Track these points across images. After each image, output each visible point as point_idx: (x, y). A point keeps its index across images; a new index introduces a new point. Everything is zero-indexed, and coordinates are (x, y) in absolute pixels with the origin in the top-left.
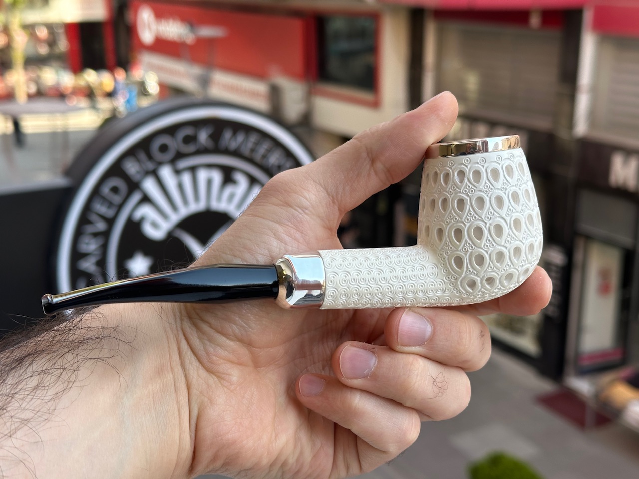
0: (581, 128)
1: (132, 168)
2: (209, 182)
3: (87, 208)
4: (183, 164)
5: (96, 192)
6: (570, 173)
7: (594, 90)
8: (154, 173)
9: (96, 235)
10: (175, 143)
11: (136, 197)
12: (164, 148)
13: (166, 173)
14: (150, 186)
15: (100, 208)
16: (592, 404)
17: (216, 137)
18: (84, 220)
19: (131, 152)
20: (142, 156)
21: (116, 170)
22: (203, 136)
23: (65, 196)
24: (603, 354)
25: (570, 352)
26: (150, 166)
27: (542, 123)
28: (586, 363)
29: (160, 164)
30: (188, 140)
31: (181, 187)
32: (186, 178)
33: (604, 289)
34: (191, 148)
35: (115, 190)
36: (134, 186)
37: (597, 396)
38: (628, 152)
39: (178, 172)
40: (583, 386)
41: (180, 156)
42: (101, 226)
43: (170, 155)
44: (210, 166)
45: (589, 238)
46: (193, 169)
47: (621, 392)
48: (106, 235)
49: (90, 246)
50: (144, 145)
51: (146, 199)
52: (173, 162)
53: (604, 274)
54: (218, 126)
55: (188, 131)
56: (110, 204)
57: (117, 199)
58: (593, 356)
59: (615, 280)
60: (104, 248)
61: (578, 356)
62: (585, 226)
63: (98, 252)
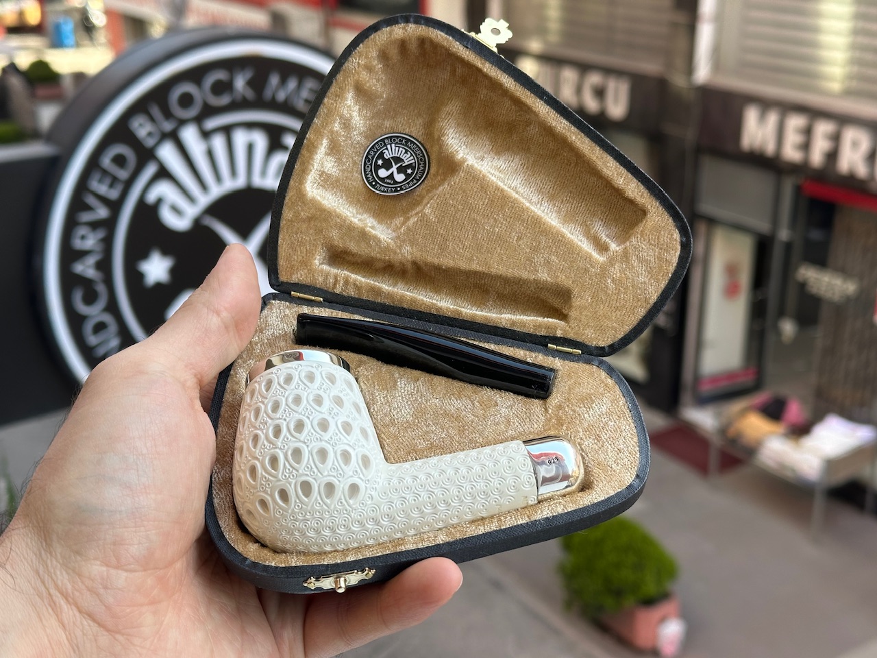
0: (703, 73)
1: (142, 128)
2: (250, 148)
3: (82, 186)
4: (211, 124)
5: (93, 163)
6: (688, 134)
7: (719, 18)
8: (174, 137)
9: (94, 225)
10: (200, 93)
11: (150, 170)
12: (186, 100)
13: (190, 135)
14: (167, 153)
15: (100, 187)
16: (716, 441)
17: (257, 84)
18: (78, 204)
19: (139, 107)
20: (156, 111)
21: (120, 131)
22: (240, 83)
23: (53, 168)
25: (687, 375)
26: (168, 126)
27: (650, 66)
29: (182, 122)
30: (221, 88)
31: (210, 154)
32: (218, 142)
33: (731, 290)
34: (225, 100)
35: (120, 161)
36: (146, 155)
37: (723, 431)
39: (206, 135)
41: (209, 111)
42: (102, 212)
43: (193, 112)
44: (250, 126)
45: (712, 222)
46: (227, 130)
47: (754, 425)
48: (109, 225)
49: (89, 241)
50: (159, 95)
51: (164, 173)
52: (199, 120)
53: (731, 270)
54: (261, 67)
55: (220, 75)
56: (114, 180)
57: (123, 174)
58: (715, 379)
59: (745, 278)
60: (108, 242)
61: (697, 379)
62: (707, 206)
63: (99, 248)
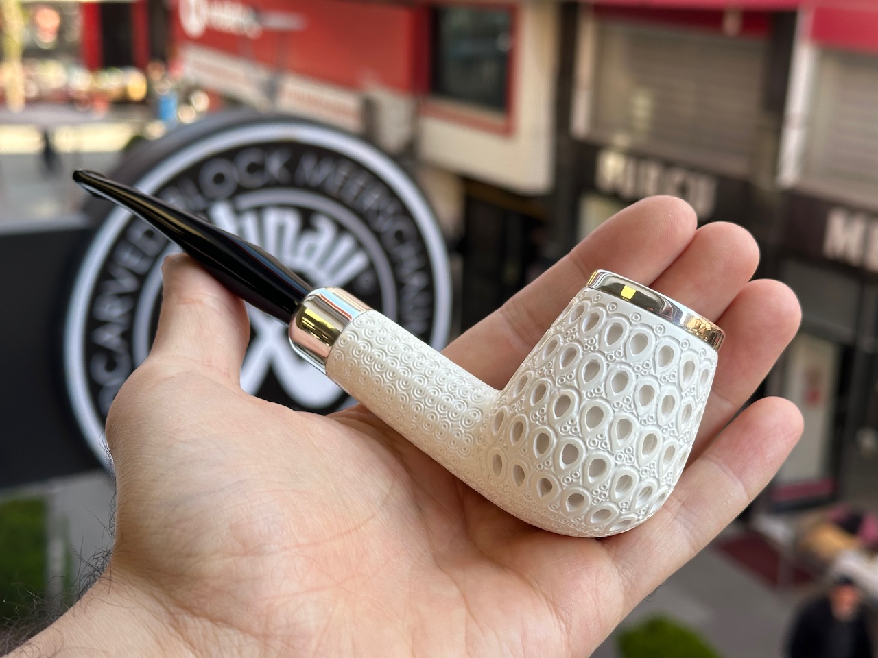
0: (789, 174)
2: (281, 230)
3: (110, 260)
4: (246, 201)
5: (123, 238)
8: (205, 214)
9: (121, 295)
10: (235, 173)
12: (219, 179)
13: (222, 213)
15: (129, 258)
16: (788, 554)
17: (292, 166)
18: (105, 274)
19: (174, 183)
20: (190, 188)
22: (275, 165)
23: (80, 240)
24: (805, 487)
26: (200, 203)
28: (781, 499)
29: (212, 200)
30: (254, 168)
32: (250, 222)
33: (811, 397)
34: (256, 180)
35: (149, 235)
37: (796, 542)
38: (853, 210)
39: (238, 213)
40: (777, 529)
41: (241, 190)
42: (128, 283)
43: (228, 188)
44: (283, 206)
46: (259, 210)
47: (830, 540)
48: (134, 297)
49: (113, 310)
50: (192, 174)
52: (232, 198)
53: (812, 378)
54: (296, 151)
55: (254, 157)
56: (143, 255)
57: (152, 247)
59: (826, 385)
60: (132, 314)
63: (123, 321)
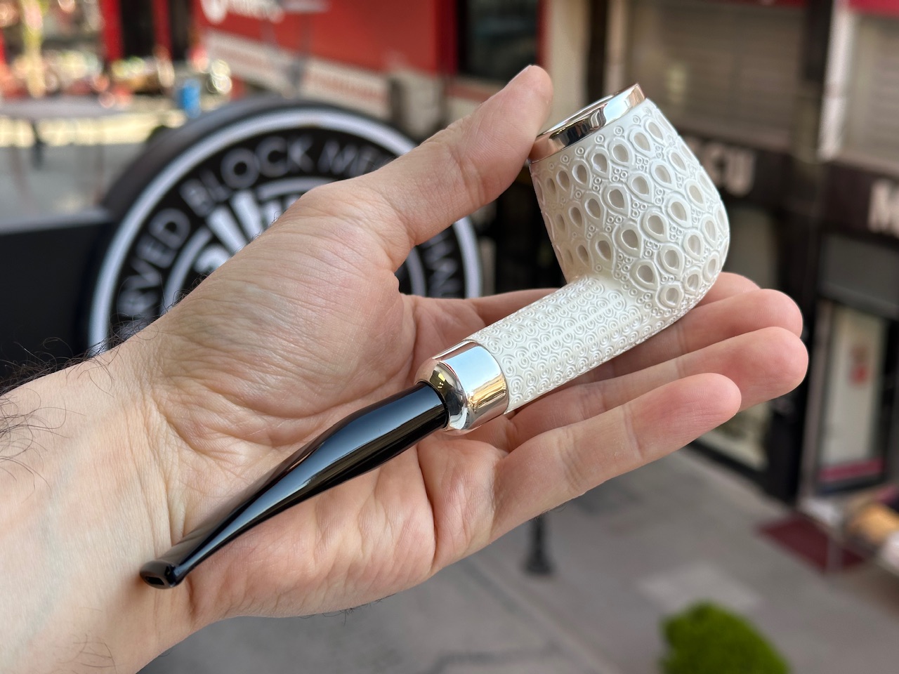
0: (830, 146)
1: (196, 196)
3: (133, 253)
4: (269, 191)
5: (145, 231)
6: (813, 210)
7: (850, 92)
8: (228, 205)
9: (144, 291)
10: (256, 162)
11: (201, 238)
12: (241, 169)
13: (244, 204)
14: (221, 222)
15: (151, 253)
16: (836, 537)
17: (315, 153)
18: (128, 270)
19: (195, 174)
20: (211, 179)
21: (174, 198)
22: (297, 153)
23: (103, 234)
24: (854, 467)
25: (808, 463)
26: (221, 193)
27: (775, 140)
28: (830, 480)
29: (235, 190)
31: (265, 224)
32: (273, 211)
34: (280, 169)
35: (172, 227)
36: (198, 222)
39: (260, 203)
40: (825, 511)
41: (263, 180)
42: (151, 278)
43: (250, 178)
45: (838, 303)
46: (282, 199)
47: (879, 521)
48: (158, 291)
50: (213, 164)
51: (215, 241)
52: (254, 188)
53: (858, 355)
54: (318, 138)
55: (274, 145)
56: (165, 248)
57: (174, 240)
58: (842, 469)
59: (873, 362)
60: (156, 309)
61: (819, 469)
62: (834, 285)
